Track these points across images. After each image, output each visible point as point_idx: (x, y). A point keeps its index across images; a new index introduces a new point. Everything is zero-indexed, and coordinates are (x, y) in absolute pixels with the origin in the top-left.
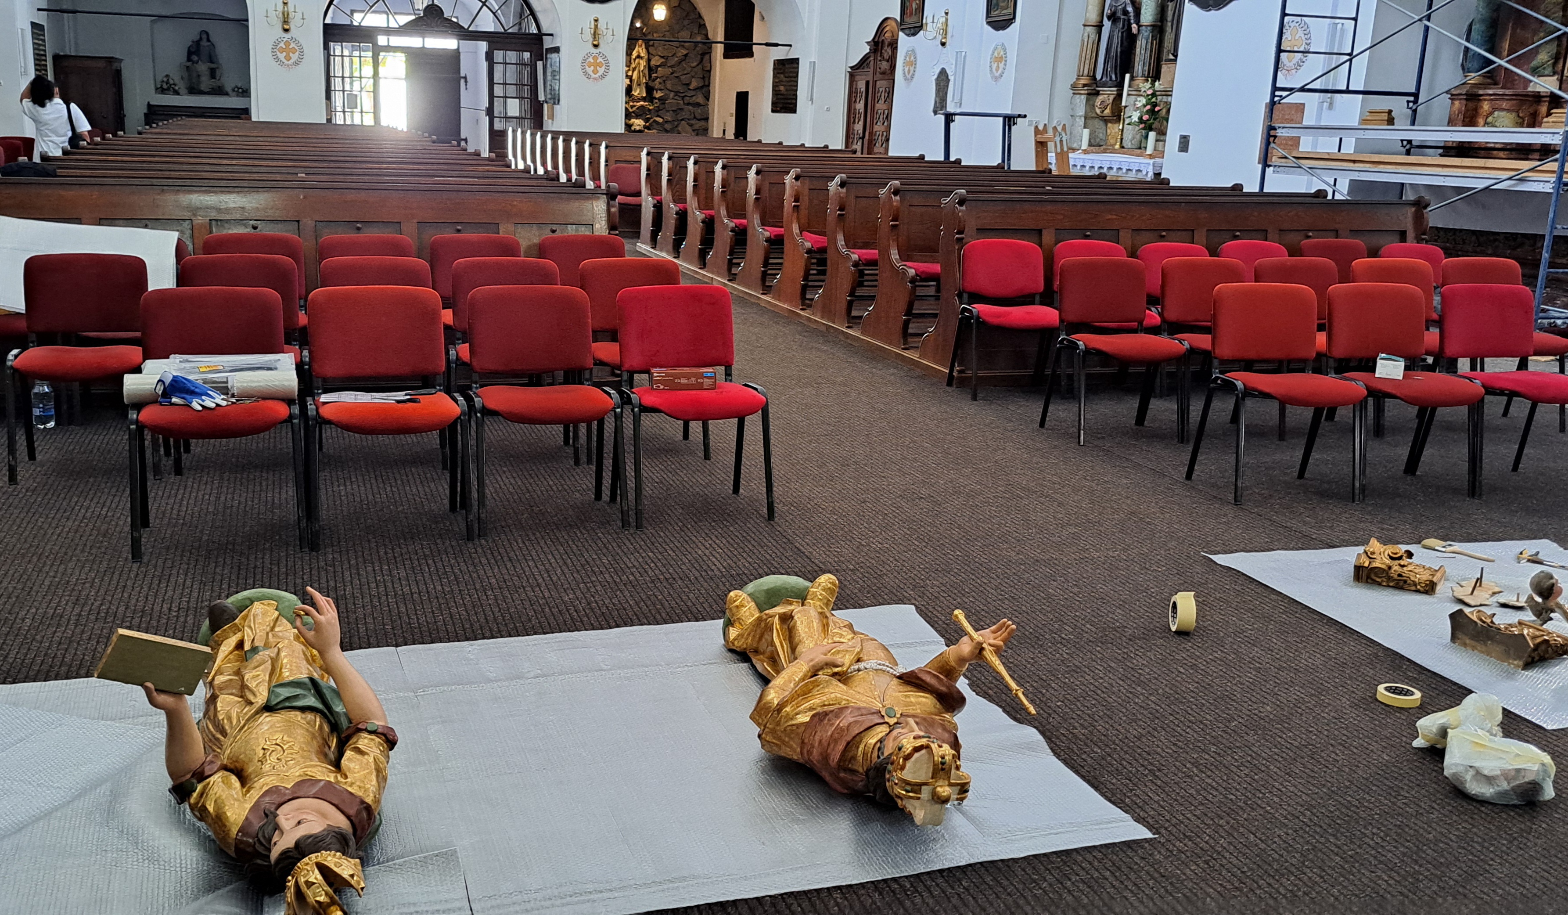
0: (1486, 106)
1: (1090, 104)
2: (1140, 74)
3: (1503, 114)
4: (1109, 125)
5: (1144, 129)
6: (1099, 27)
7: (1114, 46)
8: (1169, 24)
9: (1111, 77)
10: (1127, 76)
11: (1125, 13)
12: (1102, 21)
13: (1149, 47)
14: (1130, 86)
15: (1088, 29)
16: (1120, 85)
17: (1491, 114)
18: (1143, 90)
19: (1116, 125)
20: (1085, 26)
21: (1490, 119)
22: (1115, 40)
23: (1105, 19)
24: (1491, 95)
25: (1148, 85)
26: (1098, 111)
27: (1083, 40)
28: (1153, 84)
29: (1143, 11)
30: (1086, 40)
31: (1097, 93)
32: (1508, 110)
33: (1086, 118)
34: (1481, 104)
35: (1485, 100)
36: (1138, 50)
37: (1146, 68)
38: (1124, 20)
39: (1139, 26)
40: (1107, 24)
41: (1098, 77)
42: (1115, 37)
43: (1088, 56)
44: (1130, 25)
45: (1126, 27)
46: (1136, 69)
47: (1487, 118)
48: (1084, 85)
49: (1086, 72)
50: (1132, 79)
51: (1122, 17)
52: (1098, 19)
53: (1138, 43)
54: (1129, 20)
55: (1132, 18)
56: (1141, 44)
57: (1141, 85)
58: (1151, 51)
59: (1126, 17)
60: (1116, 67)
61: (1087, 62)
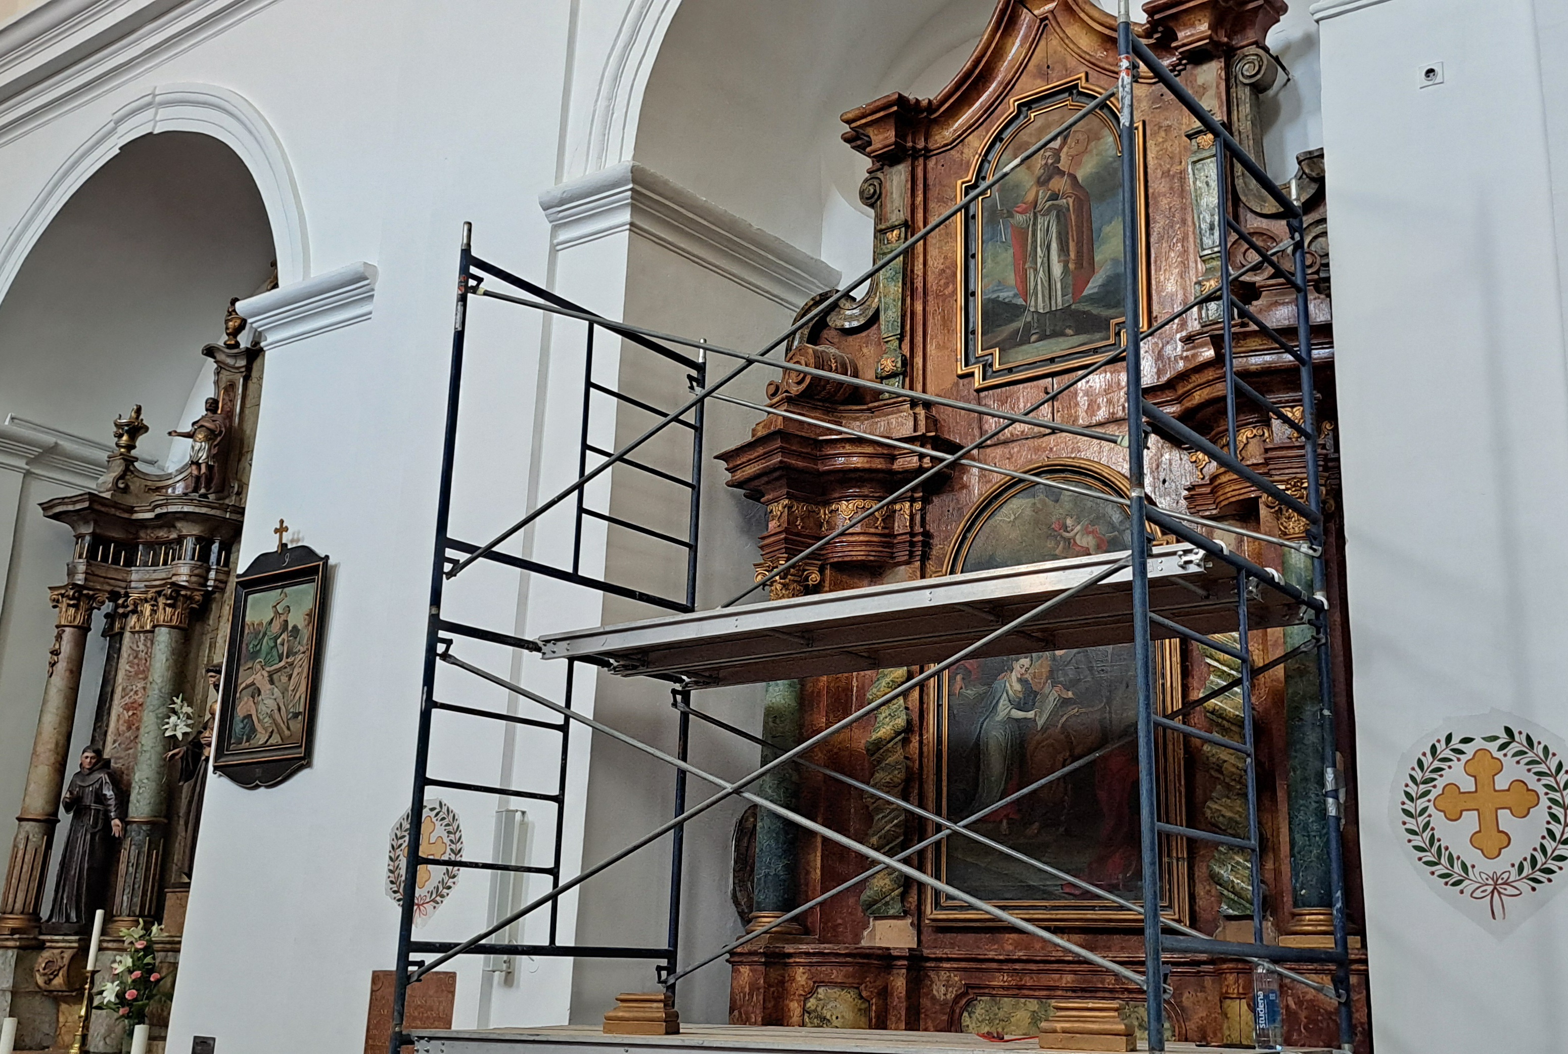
0: (801, 976)
1: (23, 967)
2: (126, 911)
3: (834, 992)
4: (64, 1007)
5: (127, 1016)
6: (49, 823)
7: (77, 858)
8: (182, 822)
9: (68, 917)
10: (99, 913)
11: (100, 798)
12: (56, 813)
13: (143, 860)
14: (103, 932)
15: (27, 826)
16: (85, 932)
17: (812, 992)
18: (128, 940)
19: (76, 1007)
20: (20, 819)
21: (812, 1003)
22: (79, 849)
23: (62, 809)
24: (807, 954)
25: (138, 932)
26: (40, 980)
27: (15, 846)
28: (147, 929)
29: (133, 797)
30: (22, 846)
31: (41, 946)
32: (842, 986)
33: (14, 993)
34: (790, 971)
35: (799, 964)
36: (122, 867)
37: (137, 900)
38: (97, 811)
39: (126, 822)
40: (65, 819)
41: (45, 913)
42: (80, 842)
43: (25, 876)
44: (107, 821)
45: (100, 826)
46: (117, 900)
47: (806, 999)
48: (14, 931)
49: (19, 906)
50: (108, 920)
51: (93, 806)
52: (49, 809)
53: (124, 854)
54: (107, 812)
55: (113, 808)
56: (128, 856)
57: (124, 931)
58: (148, 869)
59: (100, 807)
60: (79, 895)
61: (23, 886)
